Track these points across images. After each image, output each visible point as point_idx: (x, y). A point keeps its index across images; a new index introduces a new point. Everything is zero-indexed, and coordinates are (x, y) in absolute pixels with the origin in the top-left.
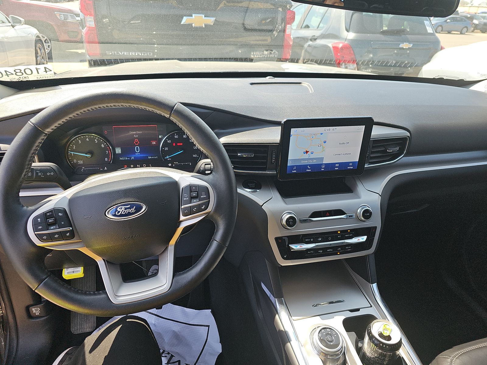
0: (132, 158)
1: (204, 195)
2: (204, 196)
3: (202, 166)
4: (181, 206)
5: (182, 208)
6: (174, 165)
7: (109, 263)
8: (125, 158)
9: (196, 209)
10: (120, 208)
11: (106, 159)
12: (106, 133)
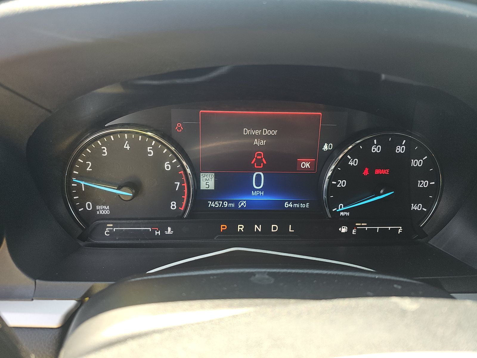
0: (242, 204)
6: (354, 232)
8: (223, 204)
11: (173, 205)
12: (179, 128)
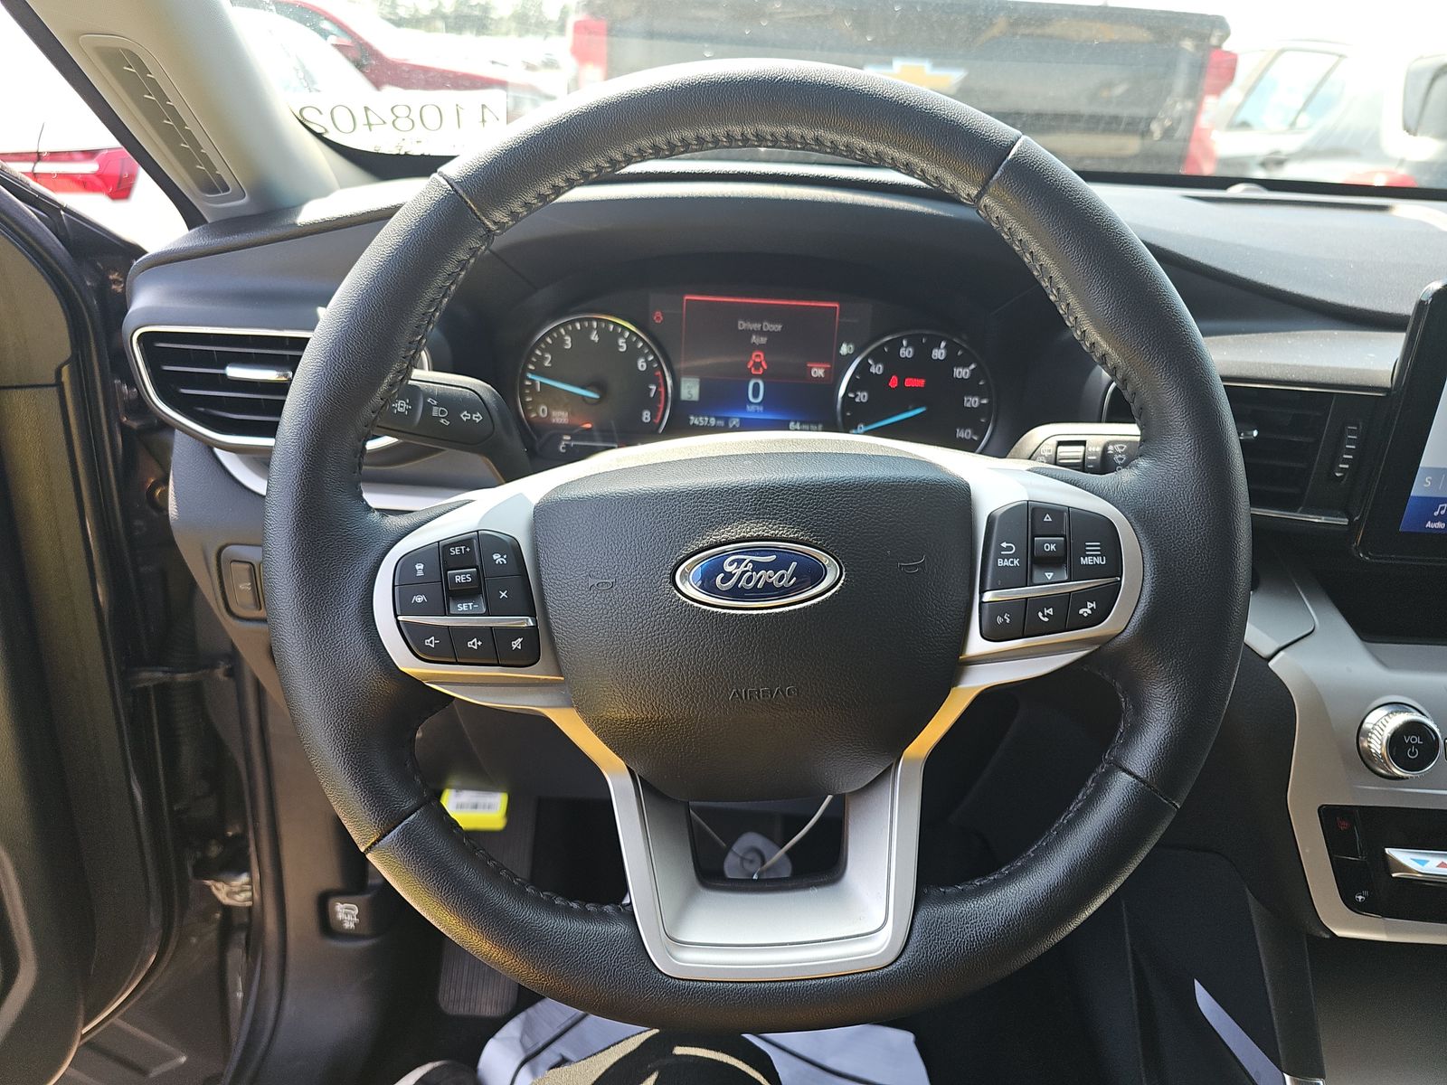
0: (734, 423)
1: (1096, 556)
2: (1098, 561)
3: (1043, 448)
4: (982, 592)
5: (981, 603)
7: (650, 790)
8: (709, 422)
9: (1050, 611)
10: (733, 561)
11: (646, 416)
12: (659, 318)
